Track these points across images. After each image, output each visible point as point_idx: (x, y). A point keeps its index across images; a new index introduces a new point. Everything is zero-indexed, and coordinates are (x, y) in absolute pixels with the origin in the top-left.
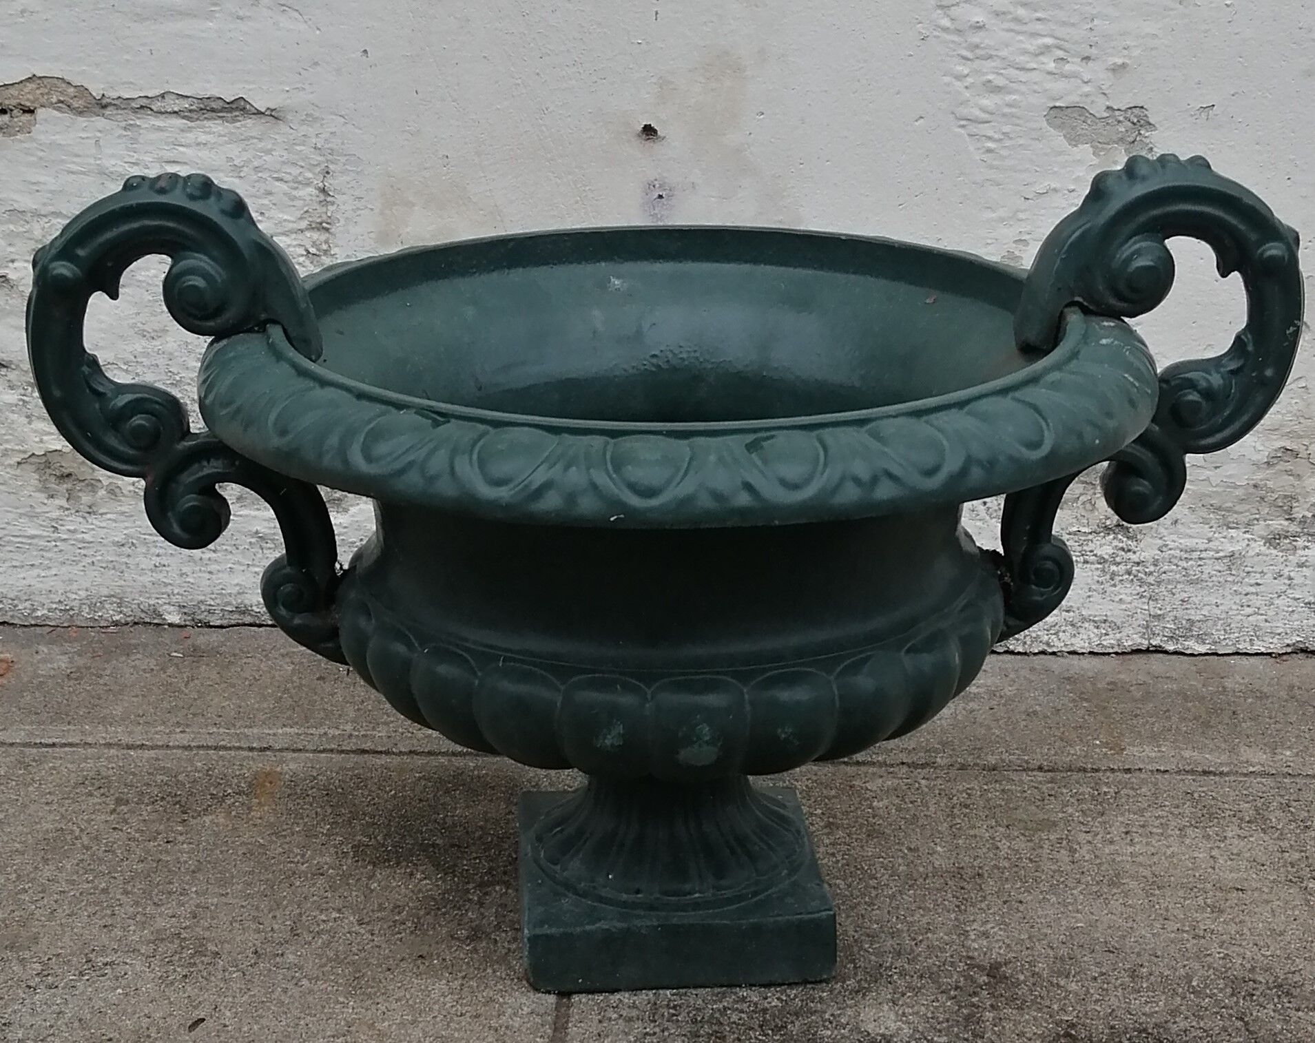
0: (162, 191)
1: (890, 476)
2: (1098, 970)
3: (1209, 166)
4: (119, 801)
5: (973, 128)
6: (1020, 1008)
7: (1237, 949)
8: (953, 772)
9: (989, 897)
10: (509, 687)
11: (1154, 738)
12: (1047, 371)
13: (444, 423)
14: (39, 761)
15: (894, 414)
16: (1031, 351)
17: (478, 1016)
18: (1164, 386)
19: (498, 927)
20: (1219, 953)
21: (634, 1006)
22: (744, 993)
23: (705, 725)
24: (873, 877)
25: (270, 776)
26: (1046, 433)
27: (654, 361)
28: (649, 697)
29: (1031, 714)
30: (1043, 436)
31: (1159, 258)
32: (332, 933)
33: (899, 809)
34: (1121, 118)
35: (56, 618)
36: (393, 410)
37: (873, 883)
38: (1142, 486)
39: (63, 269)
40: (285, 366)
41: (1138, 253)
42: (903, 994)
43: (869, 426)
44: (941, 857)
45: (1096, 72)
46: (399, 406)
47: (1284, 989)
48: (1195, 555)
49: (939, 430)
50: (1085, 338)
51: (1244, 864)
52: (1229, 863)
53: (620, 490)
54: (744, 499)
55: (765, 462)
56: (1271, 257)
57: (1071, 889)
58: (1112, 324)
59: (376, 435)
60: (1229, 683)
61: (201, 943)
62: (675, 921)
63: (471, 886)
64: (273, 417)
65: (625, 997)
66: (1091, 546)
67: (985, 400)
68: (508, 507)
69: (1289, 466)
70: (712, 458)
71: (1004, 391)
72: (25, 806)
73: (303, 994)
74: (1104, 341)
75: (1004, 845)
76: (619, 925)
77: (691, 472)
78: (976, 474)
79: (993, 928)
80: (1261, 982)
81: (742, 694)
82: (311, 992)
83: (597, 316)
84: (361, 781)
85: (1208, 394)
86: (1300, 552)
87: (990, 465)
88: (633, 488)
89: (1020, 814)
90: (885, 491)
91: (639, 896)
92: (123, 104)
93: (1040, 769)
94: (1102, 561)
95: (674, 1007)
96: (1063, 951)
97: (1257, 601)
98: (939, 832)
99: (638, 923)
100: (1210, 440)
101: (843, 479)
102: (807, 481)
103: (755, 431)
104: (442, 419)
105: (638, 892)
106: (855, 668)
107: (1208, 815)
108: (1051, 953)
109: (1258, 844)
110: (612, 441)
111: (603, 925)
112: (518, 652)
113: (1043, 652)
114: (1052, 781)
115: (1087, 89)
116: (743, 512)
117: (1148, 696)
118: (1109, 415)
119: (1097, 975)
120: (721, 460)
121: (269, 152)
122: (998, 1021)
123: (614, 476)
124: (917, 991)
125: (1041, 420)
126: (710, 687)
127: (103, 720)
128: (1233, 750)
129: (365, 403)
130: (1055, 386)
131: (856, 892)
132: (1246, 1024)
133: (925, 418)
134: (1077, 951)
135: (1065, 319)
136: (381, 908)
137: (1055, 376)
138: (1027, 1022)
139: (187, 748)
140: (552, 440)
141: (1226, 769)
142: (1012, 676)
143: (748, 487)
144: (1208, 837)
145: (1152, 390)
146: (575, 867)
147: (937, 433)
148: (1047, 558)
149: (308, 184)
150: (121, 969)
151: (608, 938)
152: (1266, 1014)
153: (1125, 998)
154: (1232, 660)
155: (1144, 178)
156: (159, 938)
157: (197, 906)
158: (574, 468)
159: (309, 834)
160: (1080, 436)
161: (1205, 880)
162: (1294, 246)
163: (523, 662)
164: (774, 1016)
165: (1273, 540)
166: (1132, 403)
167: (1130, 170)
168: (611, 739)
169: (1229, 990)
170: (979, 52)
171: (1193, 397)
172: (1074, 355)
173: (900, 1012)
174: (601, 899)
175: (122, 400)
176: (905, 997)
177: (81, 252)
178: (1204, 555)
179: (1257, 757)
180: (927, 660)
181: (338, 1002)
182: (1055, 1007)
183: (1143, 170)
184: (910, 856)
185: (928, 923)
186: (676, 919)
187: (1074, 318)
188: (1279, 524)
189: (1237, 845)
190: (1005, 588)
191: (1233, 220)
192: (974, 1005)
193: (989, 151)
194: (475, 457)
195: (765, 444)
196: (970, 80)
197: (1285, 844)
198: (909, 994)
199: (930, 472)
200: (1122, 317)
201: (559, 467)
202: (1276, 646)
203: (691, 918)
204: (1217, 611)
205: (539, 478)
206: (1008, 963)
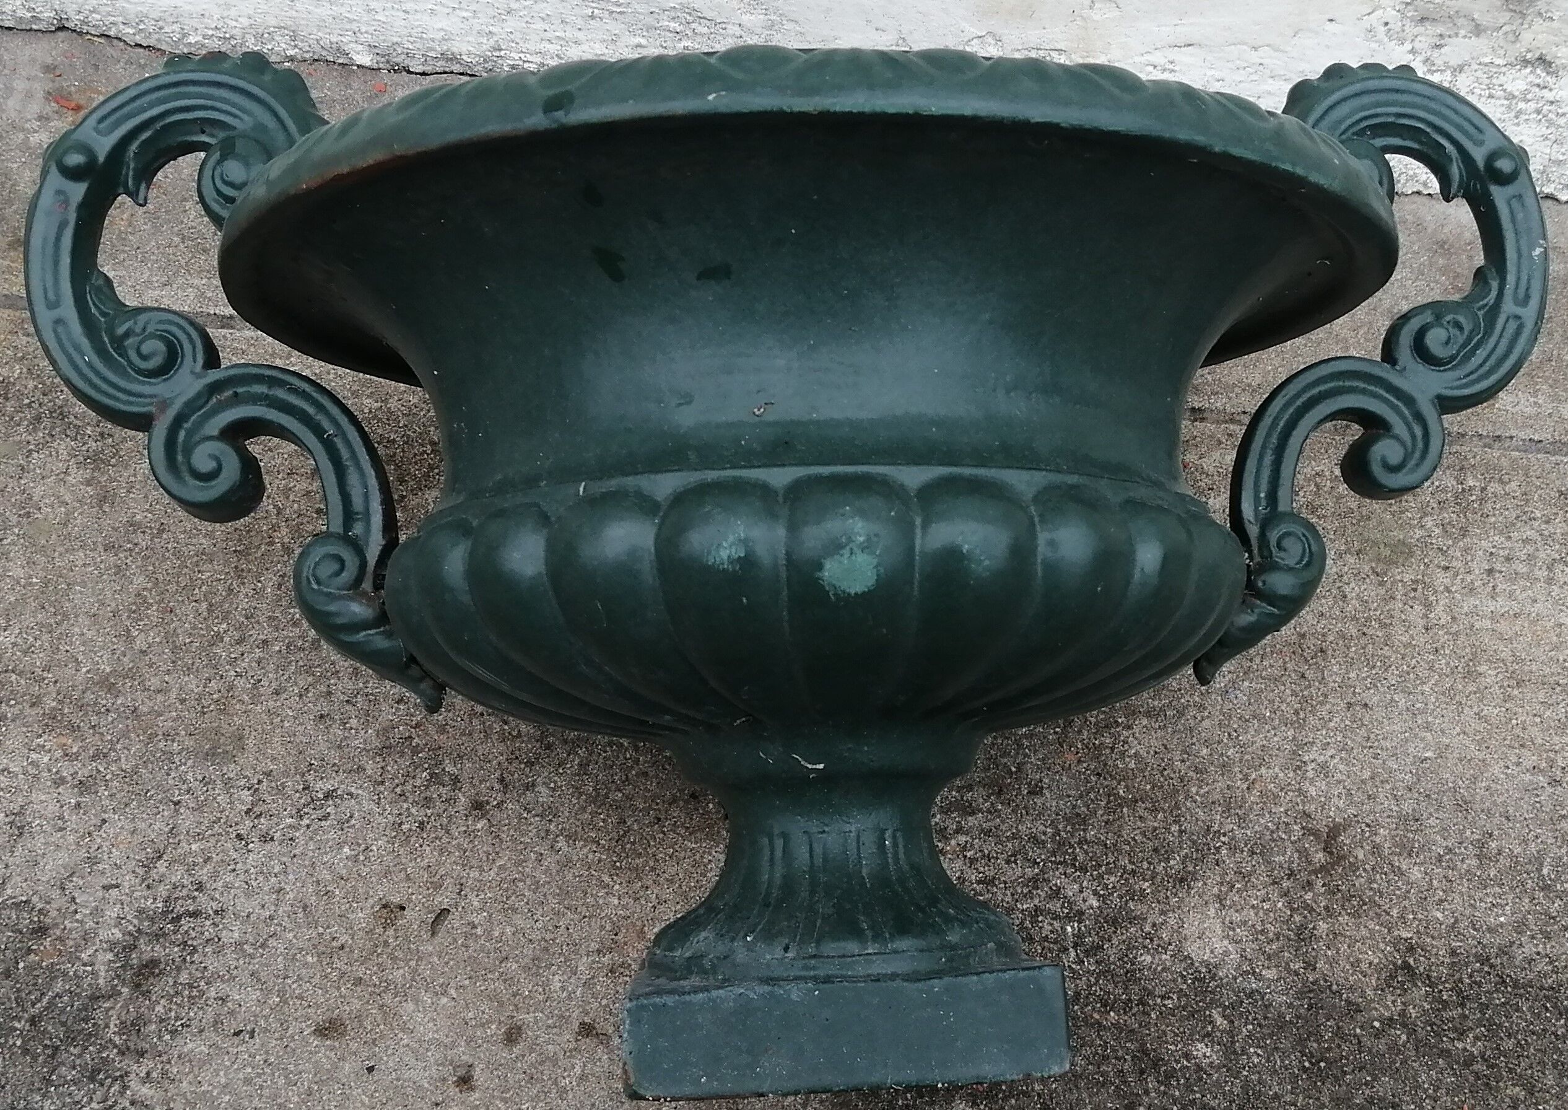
2: (1444, 843)
6: (1356, 915)
9: (1331, 697)
23: (857, 518)
28: (781, 498)
42: (1232, 887)
57: (1422, 684)
73: (561, 868)
75: (1352, 592)
79: (1333, 757)
108: (1395, 809)
119: (1442, 853)
122: (1332, 939)
124: (1246, 880)
134: (1423, 806)
138: (1363, 941)
150: (345, 807)
153: (1470, 898)
156: (386, 746)
164: (1089, 927)
168: (727, 547)
173: (1227, 921)
176: (1234, 892)
181: (601, 884)
182: (1395, 913)
185: (1263, 748)
192: (1307, 908)
198: (1237, 886)
206: (1346, 825)
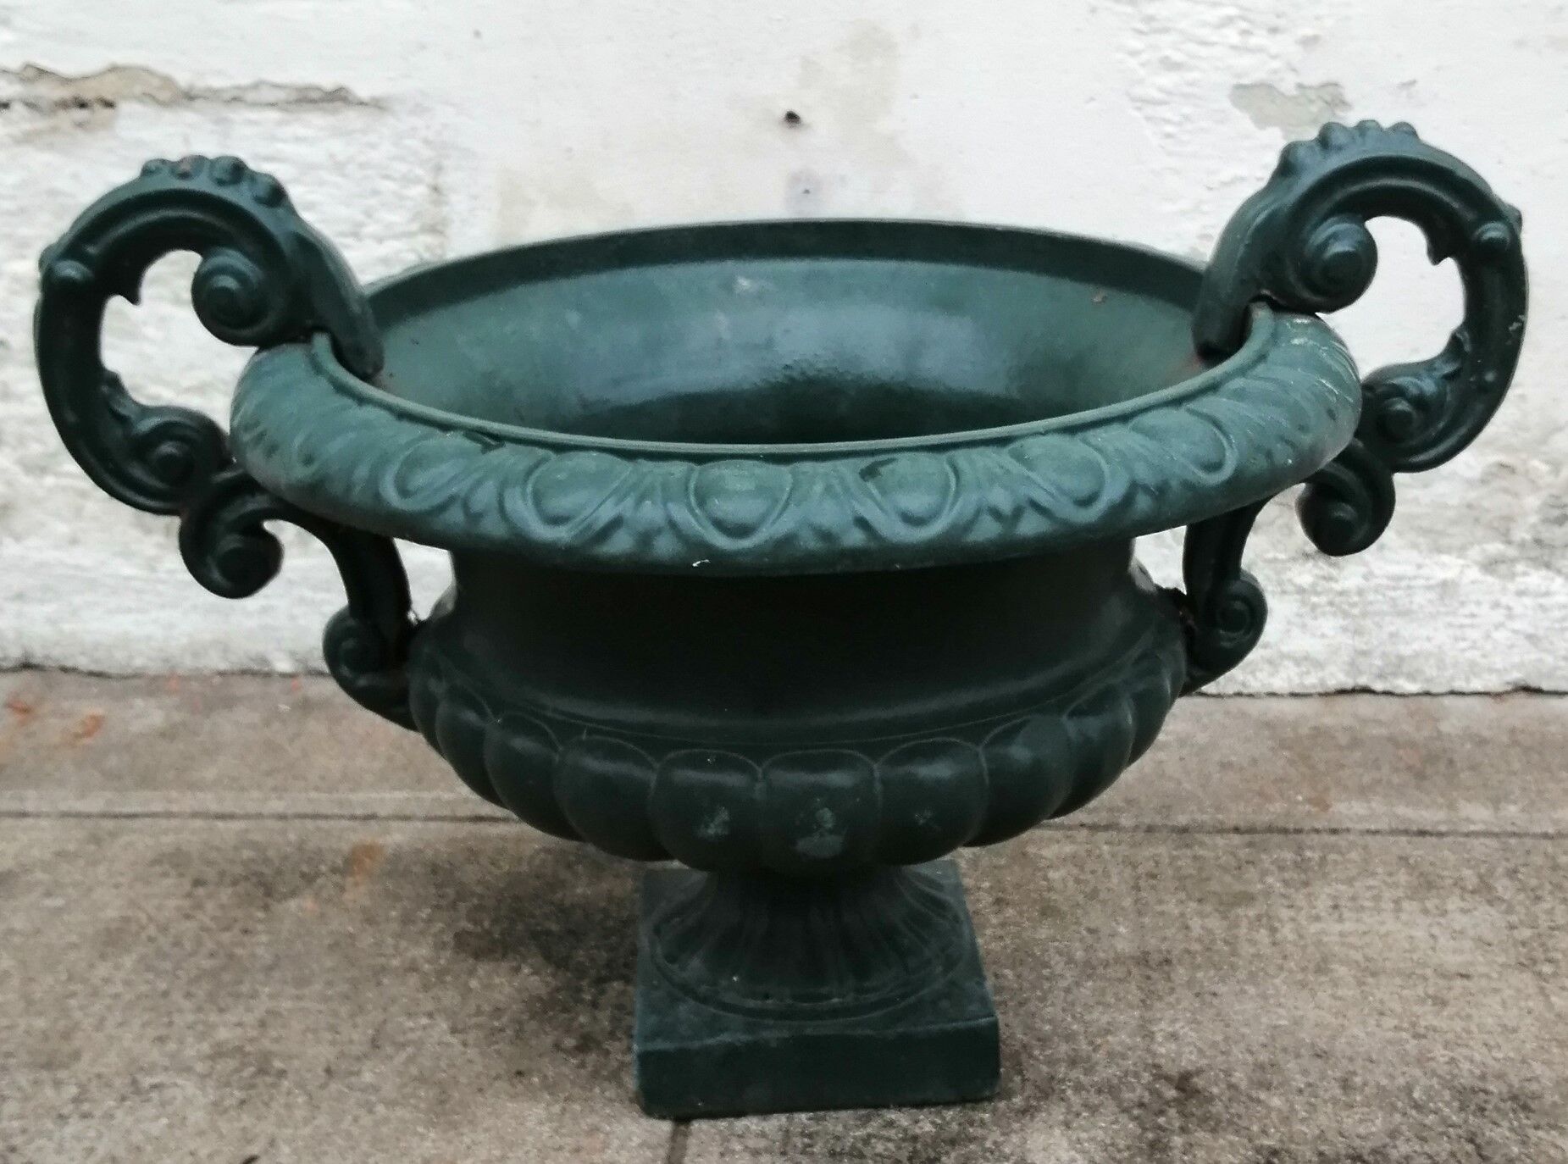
0: (184, 176)
1: (1035, 505)
2: (1305, 1080)
3: (1414, 133)
4: (198, 883)
5: (1150, 110)
6: (1214, 1131)
7: (1465, 1051)
8: (1140, 835)
9: (1178, 990)
10: (595, 764)
11: (1364, 792)
12: (1229, 376)
13: (497, 447)
14: (113, 835)
15: (1042, 430)
16: (1211, 354)
17: (577, 1150)
18: (1369, 394)
19: (612, 1035)
20: (1443, 1056)
21: (763, 1135)
22: (892, 1115)
23: (826, 809)
24: (1046, 965)
25: (369, 851)
26: (1228, 454)
27: (788, 372)
28: (760, 776)
29: (1225, 766)
30: (1224, 456)
31: (1360, 243)
32: (419, 1044)
33: (1078, 881)
34: (1313, 97)
35: (155, 668)
36: (438, 432)
37: (1046, 972)
38: (1345, 512)
39: (71, 270)
40: (324, 383)
41: (1335, 237)
42: (1078, 1115)
43: (1012, 446)
44: (1124, 939)
45: (1284, 45)
46: (445, 427)
47: (1522, 1102)
48: (1404, 583)
49: (1098, 449)
50: (1275, 337)
51: (1468, 944)
52: (1452, 942)
53: (703, 527)
54: (855, 538)
55: (883, 492)
56: (1491, 240)
57: (1273, 977)
58: (1306, 321)
59: (414, 463)
60: (1445, 727)
61: (266, 1057)
62: (809, 1031)
63: (584, 983)
64: (298, 441)
65: (752, 1123)
66: (1289, 575)
67: (1154, 413)
68: (569, 550)
69: (1504, 483)
70: (818, 488)
71: (1177, 402)
72: (90, 890)
73: (377, 1124)
74: (1296, 341)
75: (1196, 924)
76: (745, 1038)
77: (792, 506)
78: (1143, 503)
79: (1183, 1027)
80: (1492, 1093)
81: (872, 771)
82: (386, 1120)
83: (722, 322)
84: (473, 854)
85: (1420, 402)
86: (1519, 579)
87: (1160, 492)
88: (719, 525)
89: (1214, 886)
90: (1030, 526)
91: (770, 1002)
92: (212, 96)
93: (1237, 830)
94: (1301, 591)
95: (810, 1136)
96: (1263, 1057)
97: (1473, 634)
98: (1123, 909)
99: (766, 1034)
100: (1422, 458)
101: (978, 513)
102: (934, 515)
103: (873, 453)
104: (493, 443)
105: (767, 997)
106: (1008, 736)
107: (1426, 884)
108: (1250, 1059)
109: (1485, 919)
110: (697, 468)
111: (726, 1038)
112: (604, 722)
113: (1239, 694)
114: (1250, 845)
115: (1275, 64)
116: (855, 554)
117: (1355, 743)
118: (1303, 428)
119: (1302, 1086)
120: (828, 489)
121: (373, 146)
122: (1188, 1148)
123: (697, 511)
124: (1093, 1110)
125: (1221, 437)
126: (833, 763)
127: (194, 786)
128: (1451, 806)
129: (406, 425)
130: (1240, 395)
131: (1026, 985)
132: (1478, 1147)
133: (1080, 435)
134: (1280, 1056)
135: (1250, 315)
136: (479, 1012)
137: (1238, 383)
138: (1222, 1148)
139: (282, 817)
140: (625, 468)
141: (1443, 828)
142: (1205, 720)
143: (862, 523)
144: (1426, 912)
145: (1354, 398)
146: (695, 966)
147: (1096, 453)
148: (1236, 597)
149: (417, 181)
150: (169, 1093)
151: (732, 1054)
152: (1499, 1134)
153: (1336, 1115)
154: (1448, 701)
155: (1340, 148)
156: (218, 1053)
157: (269, 1012)
158: (648, 502)
159: (407, 920)
160: (1269, 455)
161: (1425, 965)
162: (1515, 225)
163: (608, 734)
164: (926, 1145)
165: (1490, 565)
166: (1331, 414)
167: (1324, 141)
168: (714, 828)
169: (1456, 1104)
170: (1155, 25)
171: (1402, 406)
172: (1262, 357)
173: (1074, 1138)
174: (726, 1007)
175: (147, 425)
176: (1081, 1117)
177: (92, 250)
178: (1413, 583)
179: (1478, 814)
180: (1093, 726)
181: (416, 1133)
182: (1255, 1128)
183: (1338, 138)
184: (1089, 939)
185: (1109, 1023)
186: (811, 1029)
187: (1262, 316)
188: (1495, 548)
189: (1460, 921)
190: (1188, 633)
191: (1445, 197)
192: (1160, 1128)
193: (1169, 136)
194: (529, 489)
195: (883, 470)
196: (1144, 57)
197: (1514, 919)
198: (1085, 1114)
199: (1086, 502)
200: (1317, 314)
201: (629, 502)
202: (1493, 683)
203: (828, 1028)
204: (1427, 646)
205: (606, 513)
206: (1199, 1072)
